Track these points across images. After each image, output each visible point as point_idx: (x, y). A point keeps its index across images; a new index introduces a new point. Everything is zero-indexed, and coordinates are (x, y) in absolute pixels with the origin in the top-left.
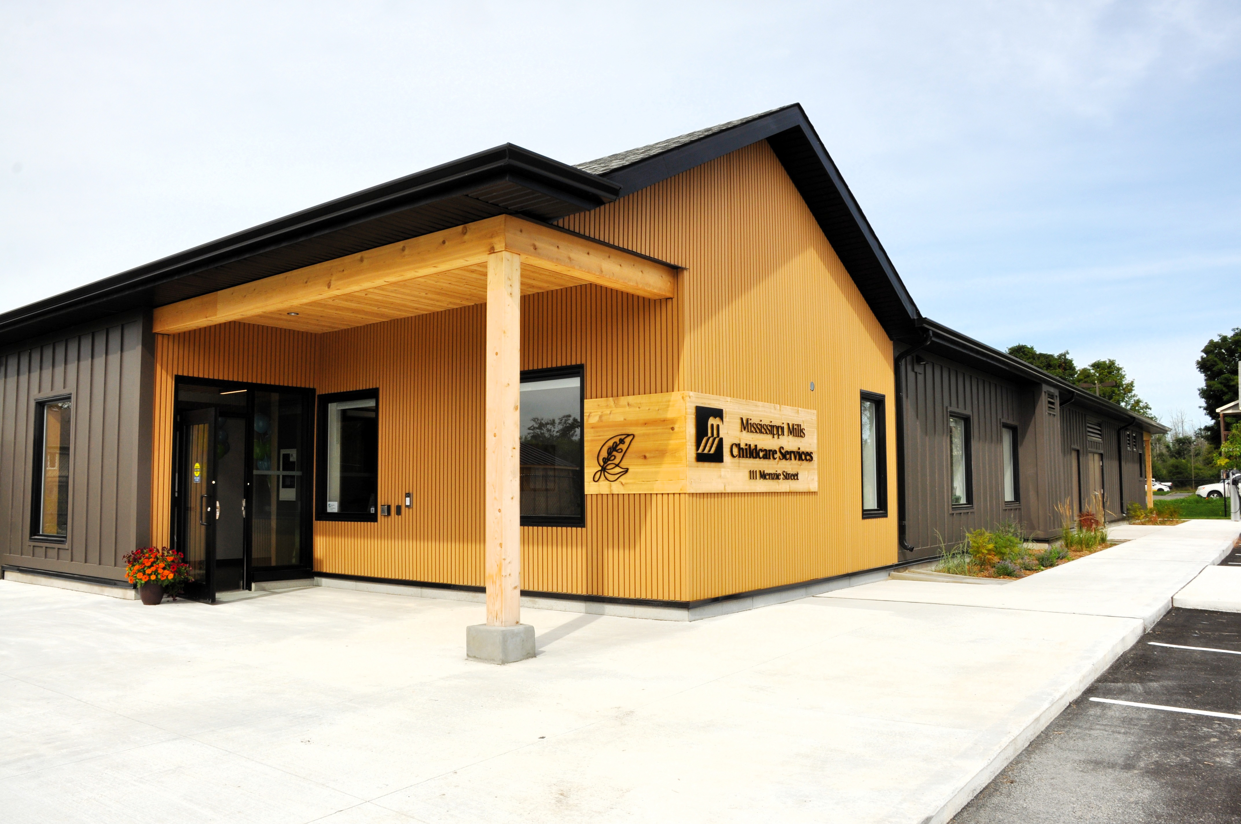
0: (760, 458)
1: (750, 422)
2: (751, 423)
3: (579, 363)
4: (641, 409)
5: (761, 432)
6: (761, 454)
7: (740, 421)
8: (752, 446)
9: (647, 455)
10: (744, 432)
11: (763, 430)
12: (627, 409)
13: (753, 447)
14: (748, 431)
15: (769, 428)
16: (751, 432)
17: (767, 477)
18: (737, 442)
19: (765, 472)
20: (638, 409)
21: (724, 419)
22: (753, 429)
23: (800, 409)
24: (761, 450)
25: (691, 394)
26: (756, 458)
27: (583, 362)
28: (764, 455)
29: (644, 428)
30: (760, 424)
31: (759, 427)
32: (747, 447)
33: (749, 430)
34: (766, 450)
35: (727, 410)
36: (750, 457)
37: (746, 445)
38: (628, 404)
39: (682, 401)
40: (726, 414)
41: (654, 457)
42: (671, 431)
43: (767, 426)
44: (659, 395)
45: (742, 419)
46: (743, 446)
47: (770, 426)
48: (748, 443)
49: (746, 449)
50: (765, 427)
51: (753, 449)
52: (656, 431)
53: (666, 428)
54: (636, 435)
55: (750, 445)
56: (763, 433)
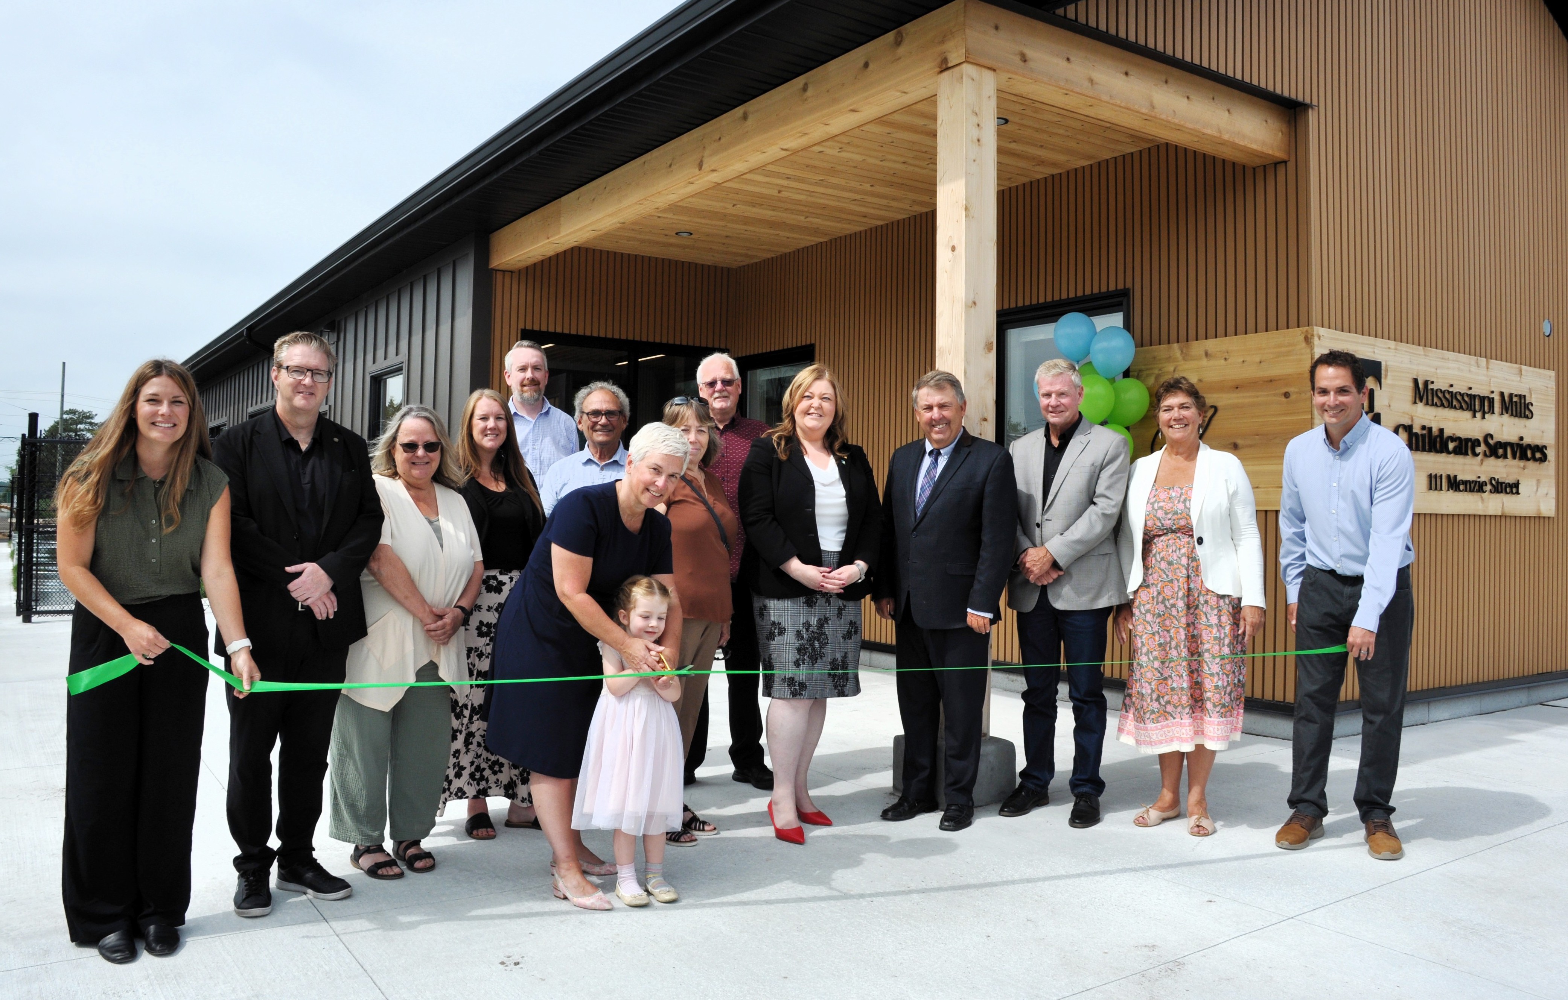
0: (1449, 453)
1: (1430, 386)
2: (1432, 389)
3: (1121, 286)
4: (1229, 361)
5: (1451, 406)
6: (1451, 446)
7: (1411, 384)
8: (1434, 430)
9: (1240, 442)
10: (1420, 406)
11: (1455, 403)
12: (1204, 362)
13: (1435, 431)
14: (1427, 404)
15: (1466, 399)
16: (1433, 405)
17: (1462, 487)
18: (1407, 422)
19: (1459, 478)
20: (1223, 361)
21: (1383, 380)
22: (1436, 400)
23: (1523, 367)
24: (1452, 439)
25: (1322, 331)
26: (1441, 452)
27: (1129, 285)
28: (1455, 448)
29: (1234, 395)
30: (1449, 392)
31: (1447, 396)
32: (1424, 432)
33: (1430, 402)
34: (1459, 439)
35: (1389, 363)
36: (1430, 451)
37: (1423, 428)
38: (1207, 354)
39: (1304, 344)
40: (1386, 371)
41: (1250, 446)
42: (1283, 399)
43: (1462, 395)
44: (1262, 335)
45: (1416, 381)
46: (1416, 429)
47: (1468, 395)
48: (1428, 425)
49: (1423, 436)
50: (1459, 397)
51: (1436, 437)
52: (1255, 399)
53: (1274, 395)
54: (1219, 408)
55: (1430, 429)
56: (1455, 408)
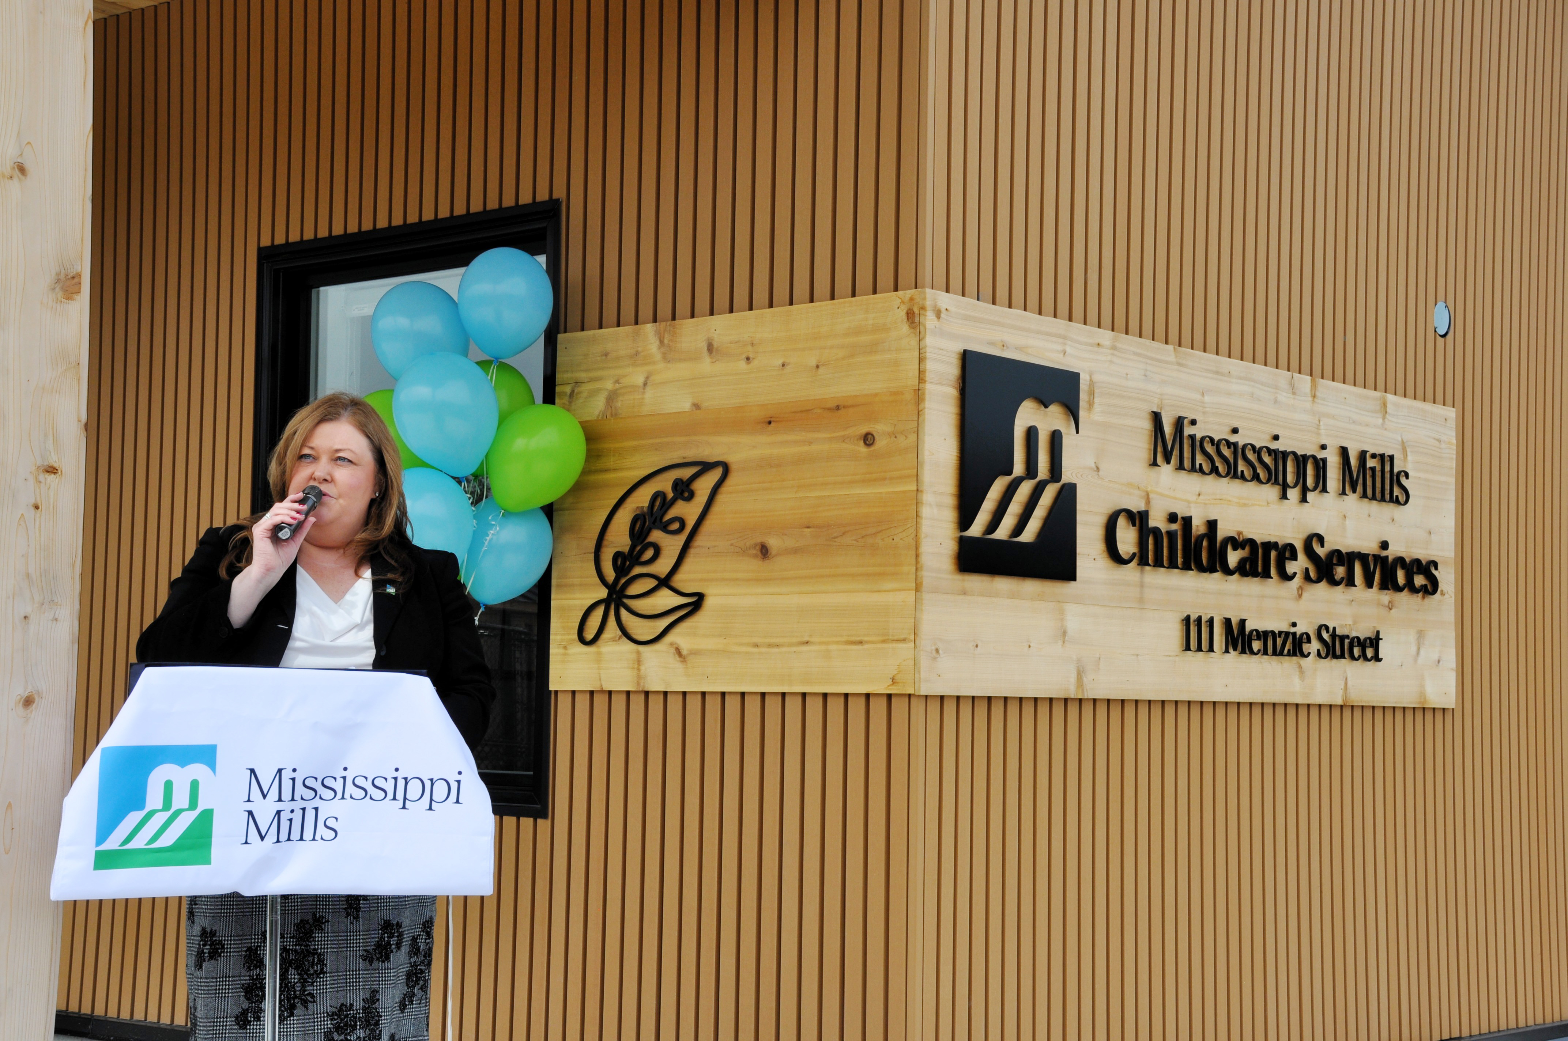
0: (1228, 572)
1: (1188, 431)
2: (1192, 437)
3: (543, 196)
4: (755, 363)
5: (1233, 473)
6: (1233, 558)
7: (1147, 425)
8: (1195, 522)
9: (773, 543)
10: (1166, 471)
11: (1241, 466)
12: (706, 365)
13: (1198, 526)
14: (1181, 467)
15: (1267, 459)
16: (1193, 469)
17: (1256, 645)
18: (1136, 505)
19: (1249, 627)
20: (742, 365)
21: (1082, 414)
22: (1200, 459)
23: (1390, 397)
24: (1236, 543)
25: (945, 300)
26: (1211, 569)
27: (559, 193)
28: (1242, 562)
29: (763, 439)
30: (1229, 444)
31: (1226, 452)
32: (1174, 527)
33: (1187, 464)
34: (1251, 543)
35: (1097, 378)
36: (1187, 567)
37: (1172, 518)
38: (710, 348)
39: (905, 328)
40: (1091, 393)
41: (796, 551)
42: (862, 449)
43: (1257, 451)
44: (823, 306)
45: (1157, 418)
46: (1157, 521)
47: (1270, 451)
48: (1181, 512)
49: (1171, 535)
50: (1251, 456)
51: (1200, 538)
52: (805, 448)
53: (844, 439)
54: (733, 467)
55: (1187, 522)
56: (1243, 477)
